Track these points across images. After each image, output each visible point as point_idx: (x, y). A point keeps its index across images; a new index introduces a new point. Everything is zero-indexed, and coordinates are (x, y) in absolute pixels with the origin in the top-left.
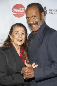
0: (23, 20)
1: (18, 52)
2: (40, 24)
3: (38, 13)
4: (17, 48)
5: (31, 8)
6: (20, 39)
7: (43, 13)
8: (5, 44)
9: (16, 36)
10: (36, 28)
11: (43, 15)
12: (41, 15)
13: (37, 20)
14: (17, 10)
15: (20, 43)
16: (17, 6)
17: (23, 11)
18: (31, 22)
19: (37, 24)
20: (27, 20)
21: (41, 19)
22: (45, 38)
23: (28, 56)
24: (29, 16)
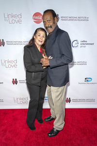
0: (42, 25)
1: (39, 49)
2: (54, 28)
3: (52, 17)
4: (38, 46)
5: (47, 13)
6: (41, 40)
7: (56, 18)
8: (30, 42)
9: (39, 38)
10: (51, 30)
11: (56, 19)
12: (54, 19)
13: (51, 24)
14: (36, 18)
15: (40, 44)
16: (37, 14)
17: (41, 18)
18: (47, 26)
19: (51, 27)
20: (44, 24)
21: (54, 23)
22: (57, 38)
23: (46, 52)
24: (45, 21)
